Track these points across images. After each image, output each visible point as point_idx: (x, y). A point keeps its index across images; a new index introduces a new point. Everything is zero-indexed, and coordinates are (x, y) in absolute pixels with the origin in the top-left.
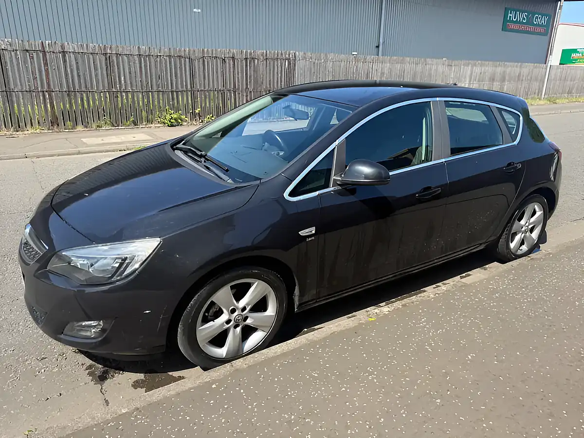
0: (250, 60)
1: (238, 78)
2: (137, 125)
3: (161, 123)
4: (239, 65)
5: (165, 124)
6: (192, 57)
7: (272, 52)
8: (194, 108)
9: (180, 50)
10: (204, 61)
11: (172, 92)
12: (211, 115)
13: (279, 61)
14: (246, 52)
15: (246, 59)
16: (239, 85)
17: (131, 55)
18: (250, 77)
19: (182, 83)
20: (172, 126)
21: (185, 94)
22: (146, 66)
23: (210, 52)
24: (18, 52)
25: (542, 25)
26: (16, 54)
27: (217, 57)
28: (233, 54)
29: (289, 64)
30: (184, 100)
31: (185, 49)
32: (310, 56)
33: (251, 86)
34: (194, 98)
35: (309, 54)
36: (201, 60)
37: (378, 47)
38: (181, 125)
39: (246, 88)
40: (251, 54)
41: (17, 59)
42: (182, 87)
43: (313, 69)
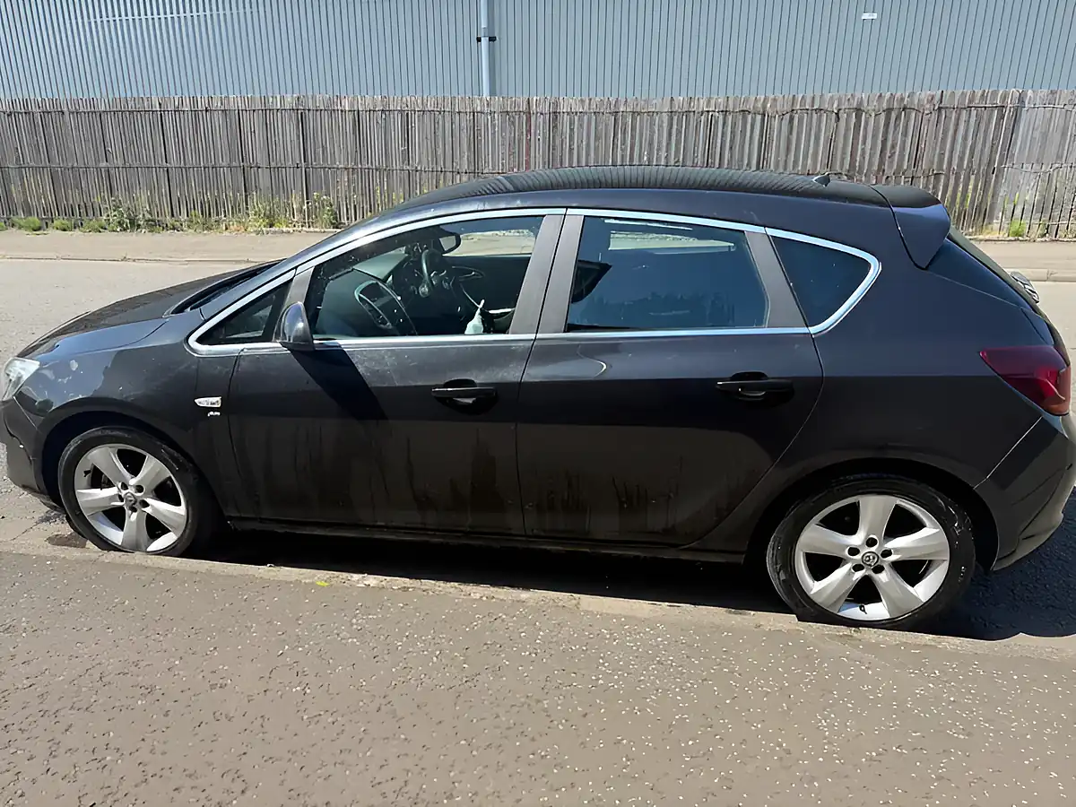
0: (896, 112)
1: (863, 149)
4: (871, 123)
6: (770, 111)
7: (959, 93)
10: (792, 119)
14: (892, 98)
15: (889, 110)
16: (862, 165)
17: (657, 113)
18: (893, 147)
23: (808, 101)
24: (496, 115)
26: (493, 118)
27: (821, 110)
28: (861, 102)
31: (755, 97)
36: (786, 118)
39: (878, 171)
40: (902, 99)
41: (493, 126)
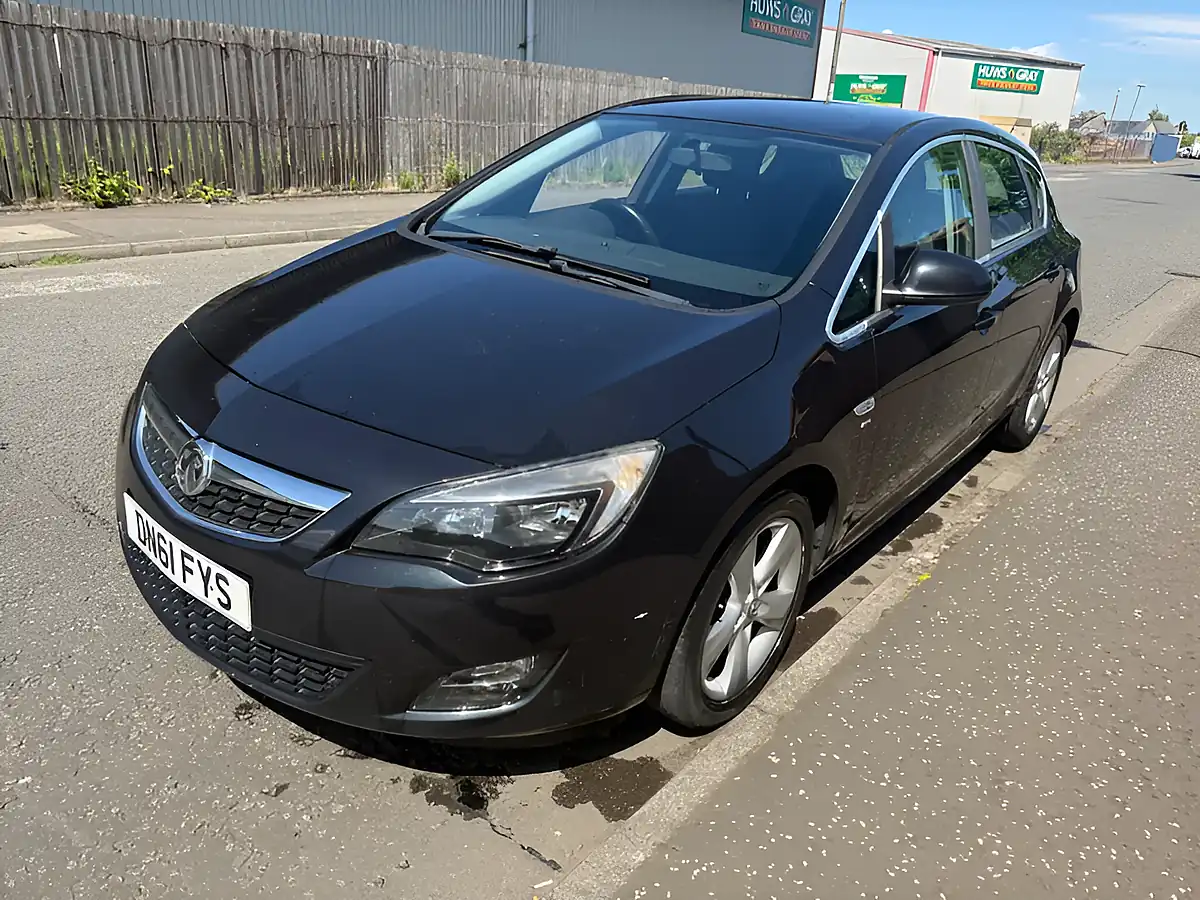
1: (260, 94)
2: (11, 203)
3: (74, 200)
4: (263, 64)
5: (86, 200)
6: (145, 36)
7: (336, 39)
8: (156, 162)
9: (112, 19)
10: (175, 50)
11: (99, 121)
12: (201, 180)
13: (352, 62)
14: (276, 36)
15: (277, 50)
16: (262, 112)
18: (289, 93)
19: (123, 100)
20: (107, 205)
21: (132, 126)
22: (23, 53)
23: (190, 29)
25: (804, 26)
27: (206, 42)
28: (247, 37)
29: (374, 67)
30: (130, 140)
31: (126, 16)
32: (418, 54)
33: (290, 115)
34: (154, 136)
35: (414, 49)
36: (168, 48)
37: (524, 46)
38: (129, 203)
39: (280, 120)
40: (287, 39)
42: (124, 109)
43: (423, 83)
